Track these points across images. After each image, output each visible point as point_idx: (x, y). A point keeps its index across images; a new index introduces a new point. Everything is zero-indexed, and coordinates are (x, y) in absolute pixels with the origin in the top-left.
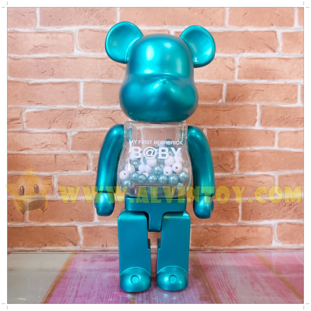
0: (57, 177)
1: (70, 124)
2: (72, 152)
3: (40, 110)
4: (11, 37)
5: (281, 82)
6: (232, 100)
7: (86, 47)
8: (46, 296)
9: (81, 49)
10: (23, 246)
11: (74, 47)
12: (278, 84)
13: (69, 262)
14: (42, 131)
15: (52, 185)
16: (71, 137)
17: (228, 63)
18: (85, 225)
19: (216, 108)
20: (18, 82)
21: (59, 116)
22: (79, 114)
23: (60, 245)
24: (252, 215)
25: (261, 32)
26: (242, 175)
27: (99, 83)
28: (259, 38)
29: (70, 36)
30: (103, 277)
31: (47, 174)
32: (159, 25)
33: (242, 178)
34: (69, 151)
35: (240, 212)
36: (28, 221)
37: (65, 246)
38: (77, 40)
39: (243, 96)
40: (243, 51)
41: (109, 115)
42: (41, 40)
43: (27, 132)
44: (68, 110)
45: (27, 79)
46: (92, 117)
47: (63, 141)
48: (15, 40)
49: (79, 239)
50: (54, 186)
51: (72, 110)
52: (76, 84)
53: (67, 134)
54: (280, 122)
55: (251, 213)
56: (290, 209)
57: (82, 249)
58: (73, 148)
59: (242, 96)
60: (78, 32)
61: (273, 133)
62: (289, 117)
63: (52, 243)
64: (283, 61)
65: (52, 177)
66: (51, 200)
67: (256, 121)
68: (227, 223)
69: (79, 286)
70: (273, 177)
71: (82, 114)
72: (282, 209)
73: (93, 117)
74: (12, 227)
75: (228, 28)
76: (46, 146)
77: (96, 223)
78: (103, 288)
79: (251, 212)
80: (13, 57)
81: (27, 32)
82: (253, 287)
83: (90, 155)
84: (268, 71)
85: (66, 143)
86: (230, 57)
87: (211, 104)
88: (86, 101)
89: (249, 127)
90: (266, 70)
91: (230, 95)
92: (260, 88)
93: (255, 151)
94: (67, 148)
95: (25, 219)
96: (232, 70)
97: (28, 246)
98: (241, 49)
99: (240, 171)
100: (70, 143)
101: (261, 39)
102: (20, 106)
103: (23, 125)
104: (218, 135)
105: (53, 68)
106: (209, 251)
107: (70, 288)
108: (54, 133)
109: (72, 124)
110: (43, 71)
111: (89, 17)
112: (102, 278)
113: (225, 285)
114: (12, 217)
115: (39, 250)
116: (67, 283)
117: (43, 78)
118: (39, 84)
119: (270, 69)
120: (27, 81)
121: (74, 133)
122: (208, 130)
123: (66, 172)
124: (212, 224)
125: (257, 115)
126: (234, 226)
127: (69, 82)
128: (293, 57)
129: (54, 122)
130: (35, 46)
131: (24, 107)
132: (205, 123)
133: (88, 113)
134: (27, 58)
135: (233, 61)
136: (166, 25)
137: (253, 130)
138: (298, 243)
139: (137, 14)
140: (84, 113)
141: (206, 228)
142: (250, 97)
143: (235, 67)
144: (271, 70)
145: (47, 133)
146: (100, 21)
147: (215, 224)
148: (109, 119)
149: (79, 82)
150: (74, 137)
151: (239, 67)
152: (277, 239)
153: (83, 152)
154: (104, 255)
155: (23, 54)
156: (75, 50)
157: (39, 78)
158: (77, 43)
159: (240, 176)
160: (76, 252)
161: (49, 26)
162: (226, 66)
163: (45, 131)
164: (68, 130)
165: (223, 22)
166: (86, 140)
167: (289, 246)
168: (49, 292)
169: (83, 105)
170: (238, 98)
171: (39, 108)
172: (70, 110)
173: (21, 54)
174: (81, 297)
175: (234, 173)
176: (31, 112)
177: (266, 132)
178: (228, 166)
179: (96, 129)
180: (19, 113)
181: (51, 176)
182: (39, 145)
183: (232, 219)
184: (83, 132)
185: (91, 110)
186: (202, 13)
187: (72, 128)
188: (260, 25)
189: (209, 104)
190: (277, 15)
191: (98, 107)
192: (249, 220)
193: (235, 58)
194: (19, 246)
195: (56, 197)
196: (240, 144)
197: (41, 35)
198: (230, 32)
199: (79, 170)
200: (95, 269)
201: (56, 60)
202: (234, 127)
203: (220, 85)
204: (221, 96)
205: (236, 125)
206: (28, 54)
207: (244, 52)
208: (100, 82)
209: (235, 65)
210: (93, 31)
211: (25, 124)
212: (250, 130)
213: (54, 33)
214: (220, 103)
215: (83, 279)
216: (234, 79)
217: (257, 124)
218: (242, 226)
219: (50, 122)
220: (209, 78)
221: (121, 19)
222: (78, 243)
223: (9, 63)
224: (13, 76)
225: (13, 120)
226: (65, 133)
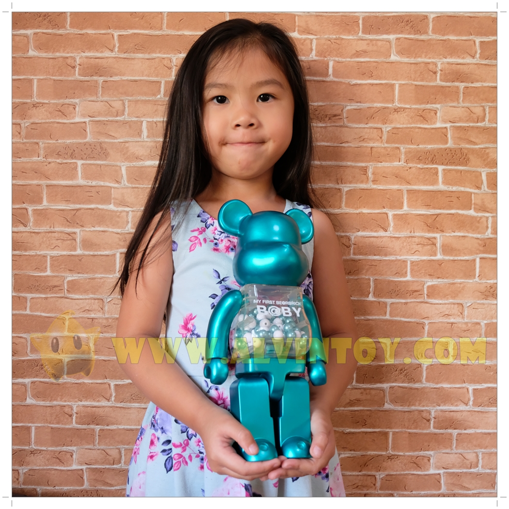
0: (372, 168)
1: (385, 120)
2: (386, 145)
3: (359, 107)
7: (402, 53)
9: (397, 55)
11: (391, 53)
14: (360, 126)
15: (367, 175)
16: (386, 132)
18: (396, 213)
20: (340, 82)
21: (376, 113)
22: (394, 112)
23: (372, 230)
29: (388, 43)
31: (363, 164)
32: (466, 36)
34: (384, 144)
36: (344, 208)
37: (376, 231)
38: (394, 47)
42: (362, 46)
43: (347, 127)
44: (384, 108)
45: (349, 80)
46: (405, 114)
47: (379, 136)
48: (340, 46)
49: (389, 225)
50: (369, 176)
51: (388, 108)
52: (392, 86)
53: (383, 130)
57: (393, 235)
58: (387, 142)
60: (395, 40)
65: (368, 168)
66: (366, 188)
71: (396, 112)
76: (364, 139)
77: (405, 210)
80: (338, 61)
81: (351, 39)
83: (402, 148)
85: (381, 138)
88: (400, 100)
94: (382, 142)
95: (341, 206)
100: (385, 137)
102: (342, 104)
103: (344, 121)
105: (371, 71)
108: (371, 128)
109: (387, 120)
110: (363, 73)
111: (405, 27)
115: (353, 235)
117: (362, 80)
118: (359, 85)
120: (349, 82)
121: (389, 129)
123: (380, 164)
127: (386, 84)
129: (371, 118)
130: (356, 51)
131: (345, 104)
133: (402, 111)
134: (350, 61)
136: (471, 35)
140: (398, 112)
145: (364, 128)
146: (414, 31)
148: (420, 117)
149: (394, 84)
150: (388, 132)
153: (397, 145)
155: (346, 58)
156: (392, 55)
157: (359, 79)
158: (394, 50)
161: (369, 34)
163: (363, 126)
164: (384, 126)
166: (399, 135)
169: (397, 104)
172: (386, 108)
173: (344, 58)
176: (351, 109)
179: (409, 126)
180: (341, 109)
181: (366, 167)
182: (358, 138)
184: (397, 128)
185: (404, 109)
187: (387, 124)
191: (410, 106)
195: (370, 186)
197: (363, 41)
199: (391, 162)
201: (374, 64)
206: (351, 58)
208: (413, 84)
210: (408, 39)
213: (374, 41)
219: (367, 118)
221: (433, 29)
222: (389, 229)
223: (333, 66)
224: (336, 77)
225: (335, 116)
226: (381, 129)
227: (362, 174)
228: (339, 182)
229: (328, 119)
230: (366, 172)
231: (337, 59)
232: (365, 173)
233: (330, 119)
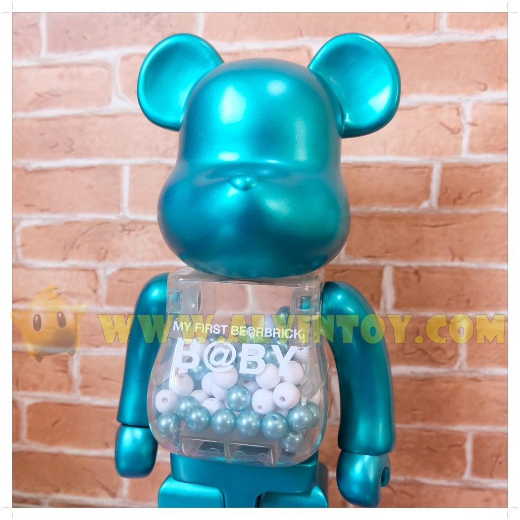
0: (79, 359)
1: (103, 251)
2: (107, 308)
3: (46, 223)
6: (454, 202)
11: (111, 93)
14: (50, 264)
15: (69, 373)
16: (105, 277)
17: (445, 116)
19: (416, 220)
21: (82, 234)
22: (121, 232)
23: (84, 492)
24: (497, 465)
26: (475, 375)
27: (160, 166)
29: (103, 70)
33: (475, 380)
34: (101, 306)
35: (469, 456)
36: (26, 440)
37: (93, 495)
38: (117, 77)
39: (481, 191)
40: (483, 87)
42: (49, 81)
43: (23, 266)
44: (99, 222)
45: (24, 162)
46: (146, 237)
47: (90, 287)
49: (120, 484)
50: (73, 376)
51: (108, 223)
52: (115, 170)
53: (98, 273)
55: (496, 461)
58: (109, 301)
59: (477, 193)
60: (119, 60)
63: (69, 488)
66: (68, 402)
68: (438, 478)
71: (126, 232)
73: (149, 239)
75: (448, 34)
76: (59, 294)
79: (494, 459)
81: (24, 67)
85: (95, 291)
86: (450, 103)
87: (404, 210)
88: (134, 204)
91: (449, 191)
94: (97, 301)
95: (19, 437)
96: (456, 132)
98: (479, 83)
99: (469, 365)
100: (103, 290)
103: (16, 253)
104: (419, 280)
105: (71, 137)
108: (72, 269)
110: (52, 145)
111: (141, 29)
115: (45, 498)
117: (52, 159)
118: (45, 171)
120: (24, 166)
121: (111, 271)
122: (397, 269)
123: (95, 349)
124: (401, 479)
126: (454, 487)
127: (102, 167)
129: (73, 246)
130: (37, 94)
131: (17, 217)
132: (389, 255)
133: (139, 230)
134: (23, 119)
135: (458, 110)
136: (302, 35)
140: (130, 231)
142: (498, 195)
143: (461, 124)
145: (59, 269)
147: (409, 478)
149: (121, 165)
150: (110, 278)
151: (473, 124)
156: (114, 98)
157: (46, 158)
158: (117, 84)
159: (469, 375)
161: (64, 51)
162: (442, 124)
163: (57, 265)
164: (100, 265)
165: (435, 21)
166: (134, 284)
169: (128, 214)
170: (470, 197)
171: (45, 219)
172: (104, 223)
175: (456, 367)
176: (31, 226)
178: (439, 352)
179: (155, 264)
183: (448, 471)
184: (129, 269)
185: (144, 224)
187: (107, 260)
192: (491, 476)
193: (463, 105)
195: (76, 397)
196: (471, 303)
197: (50, 71)
198: (451, 44)
201: (76, 122)
202: (456, 263)
203: (425, 167)
204: (427, 193)
205: (461, 259)
206: (25, 111)
207: (486, 89)
208: (162, 164)
209: (463, 121)
211: (19, 250)
212: (497, 270)
213: (73, 66)
214: (425, 209)
216: (460, 152)
218: (473, 489)
219: (65, 248)
220: (400, 153)
222: (119, 492)
226: (94, 271)
227: (57, 371)
230: (67, 366)
232: (65, 369)
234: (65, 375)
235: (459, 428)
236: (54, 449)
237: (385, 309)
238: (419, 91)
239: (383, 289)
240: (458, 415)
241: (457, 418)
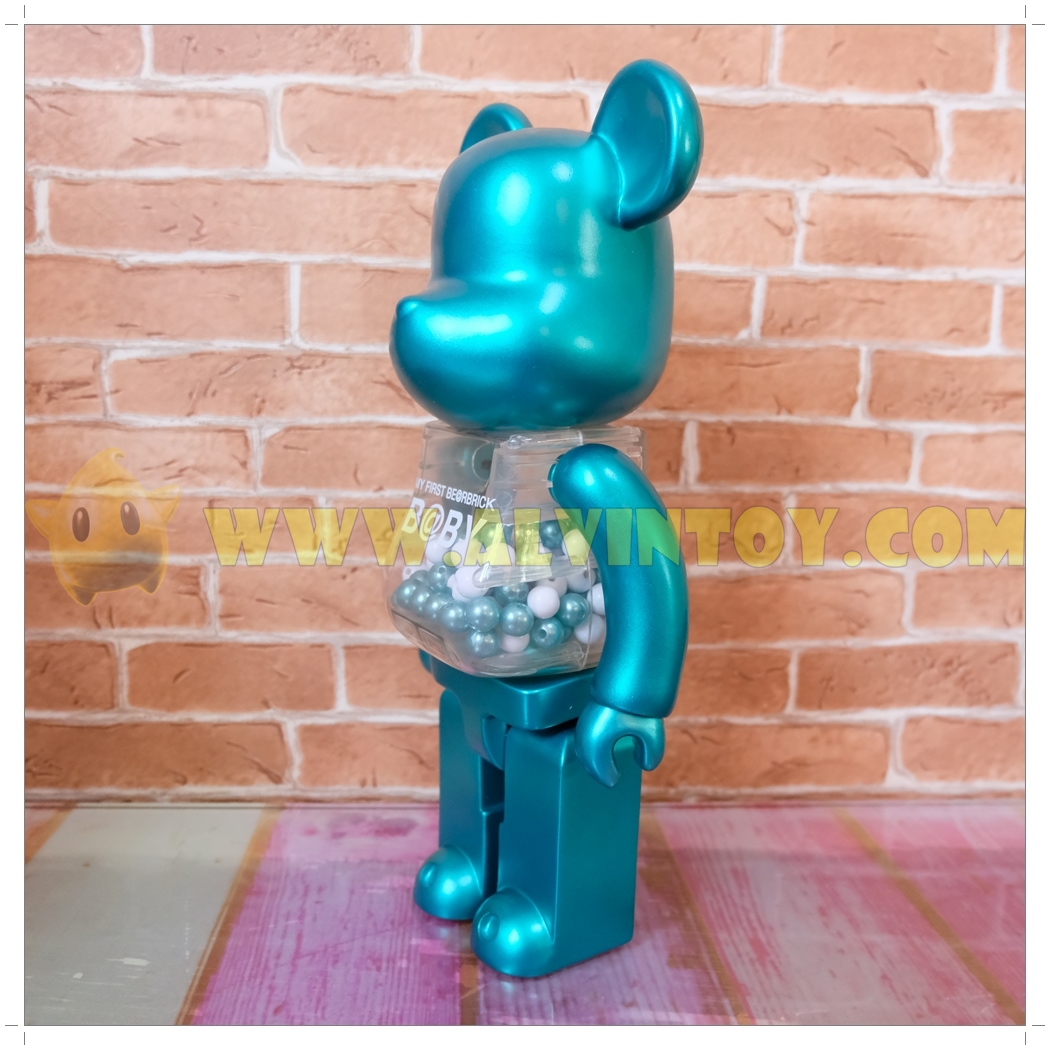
0: (218, 572)
1: (258, 400)
2: (264, 491)
3: (157, 354)
4: (55, 107)
5: (940, 274)
6: (783, 331)
7: (310, 147)
8: (205, 951)
9: (293, 155)
10: (112, 782)
11: (267, 146)
12: (929, 283)
13: (264, 840)
14: (166, 422)
15: (202, 595)
16: (260, 442)
17: (774, 209)
18: (309, 721)
19: (730, 357)
20: (84, 260)
21: (221, 373)
22: (287, 370)
23: (228, 779)
24: (828, 691)
25: (886, 107)
26: (804, 571)
27: (351, 267)
28: (878, 129)
29: (254, 107)
30: (372, 888)
31: (186, 560)
32: (550, 78)
33: (804, 578)
34: (255, 488)
35: (793, 682)
36: (128, 706)
37: (244, 782)
38: (279, 121)
39: (817, 318)
40: (823, 170)
41: (383, 376)
42: (158, 119)
43: (117, 426)
44: (249, 354)
45: (115, 252)
46: (328, 378)
47: (235, 457)
48: (72, 118)
49: (287, 762)
50: (207, 599)
51: (265, 355)
52: (277, 272)
53: (249, 434)
54: (931, 403)
55: (826, 687)
56: (947, 675)
57: (298, 793)
58: (268, 479)
59: (812, 319)
60: (281, 93)
61: (907, 439)
62: (961, 389)
63: (202, 774)
64: (949, 206)
65: (203, 571)
66: (200, 641)
67: (853, 400)
68: (752, 715)
69: (301, 917)
70: (900, 577)
71: (296, 370)
72: (922, 676)
73: (333, 381)
74: (77, 724)
75: (780, 91)
76: (182, 470)
77: (342, 713)
78: (375, 924)
79: (824, 683)
80: (67, 177)
81: (111, 92)
82: (826, 925)
83: (321, 501)
84: (899, 239)
85: (244, 464)
86: (780, 191)
87: (714, 342)
88: (309, 326)
89: (831, 420)
90: (895, 235)
91: (776, 316)
92: (873, 294)
93: (848, 495)
94: (248, 479)
95: (115, 701)
96: (786, 232)
97: (130, 784)
98: (819, 164)
99: (796, 558)
100: (258, 463)
101: (886, 132)
102: (94, 341)
103: (104, 404)
104: (733, 441)
105: (198, 215)
106: (692, 801)
107: (275, 927)
108: (205, 429)
109: (263, 401)
110: (166, 226)
111: (317, 45)
112: (369, 891)
113: (743, 918)
114: (76, 693)
115: (163, 794)
116: (264, 909)
117: (165, 249)
118: (154, 269)
119: (907, 231)
120: (115, 259)
121: (269, 433)
122: (703, 426)
124: (703, 720)
125: (857, 381)
126: (772, 726)
127: (254, 265)
128: (983, 193)
129: (205, 393)
130: (136, 140)
131: (105, 344)
132: (693, 405)
133: (317, 367)
134: (112, 181)
135: (790, 201)
136: (573, 76)
137: (843, 427)
138: (966, 778)
139: (478, 37)
140: (302, 368)
141: (685, 732)
142: (839, 323)
143: (794, 223)
144: (911, 235)
145: (181, 430)
146: (355, 59)
147: (714, 718)
148: (384, 387)
149: (286, 263)
150: (269, 443)
151: (810, 223)
152: (900, 765)
153: (301, 491)
154: (370, 815)
155: (98, 166)
156: (273, 154)
157: (154, 249)
158: (278, 131)
159: (796, 572)
160: (279, 804)
161: (183, 71)
162: (768, 220)
163: (177, 423)
164: (253, 422)
165: (762, 71)
166: (309, 453)
167: (936, 786)
168: (214, 939)
169: (298, 340)
170: (802, 325)
171: (155, 349)
172: (258, 356)
173: (91, 167)
174: (313, 954)
175: (780, 561)
176: (129, 360)
177: (886, 435)
179: (343, 420)
180: (91, 362)
181: (197, 568)
182: (159, 467)
183: (765, 705)
184: (302, 428)
185: (326, 358)
186: (695, 39)
187: (263, 415)
188: (883, 85)
189: (708, 344)
190: (941, 51)
191: (347, 349)
192: (820, 707)
193: (798, 194)
194: (98, 782)
195: (213, 633)
196: (801, 473)
197: (158, 102)
198: (783, 106)
199: (287, 550)
200: (346, 862)
201: (207, 190)
203: (744, 281)
204: (746, 317)
205: (790, 412)
206: (117, 166)
207: (827, 173)
208: (354, 264)
209: (797, 218)
210: (331, 92)
211: (109, 400)
212: (835, 427)
213: (202, 98)
214: (743, 340)
215: (313, 896)
216: (792, 262)
217: (859, 409)
218: (796, 726)
219: (191, 395)
220: (710, 258)
221: (425, 53)
222: (287, 775)
223: (51, 197)
224: (67, 241)
225: (69, 385)
226: (242, 431)
227: (180, 593)
228: (102, 619)
229: (43, 396)
230: (197, 584)
231: (63, 171)
232: (194, 589)
233: (50, 397)
234: (194, 598)
235: (781, 644)
236: (177, 717)
237: (686, 482)
238: (738, 171)
239: (684, 454)
240: (780, 627)
241: (780, 631)
